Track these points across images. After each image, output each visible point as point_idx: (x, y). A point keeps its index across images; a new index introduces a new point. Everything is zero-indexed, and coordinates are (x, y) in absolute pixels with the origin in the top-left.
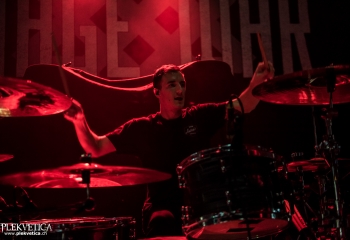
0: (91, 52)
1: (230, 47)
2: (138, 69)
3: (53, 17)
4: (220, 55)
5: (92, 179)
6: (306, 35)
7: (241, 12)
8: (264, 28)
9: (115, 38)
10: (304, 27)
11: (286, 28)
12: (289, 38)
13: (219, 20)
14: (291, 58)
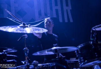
8: (59, 8)
12: (66, 11)
13: (46, 4)
14: (67, 17)
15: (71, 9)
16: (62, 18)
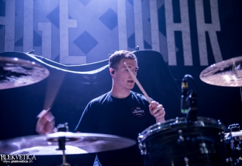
0: (47, 43)
1: (158, 41)
2: (85, 57)
3: (16, 15)
4: (151, 47)
5: (66, 147)
6: (217, 32)
7: (166, 14)
8: (184, 27)
9: (67, 32)
10: (216, 26)
11: (202, 27)
12: (204, 35)
13: (149, 20)
14: (206, 51)
15: (219, 29)
16: (191, 55)
